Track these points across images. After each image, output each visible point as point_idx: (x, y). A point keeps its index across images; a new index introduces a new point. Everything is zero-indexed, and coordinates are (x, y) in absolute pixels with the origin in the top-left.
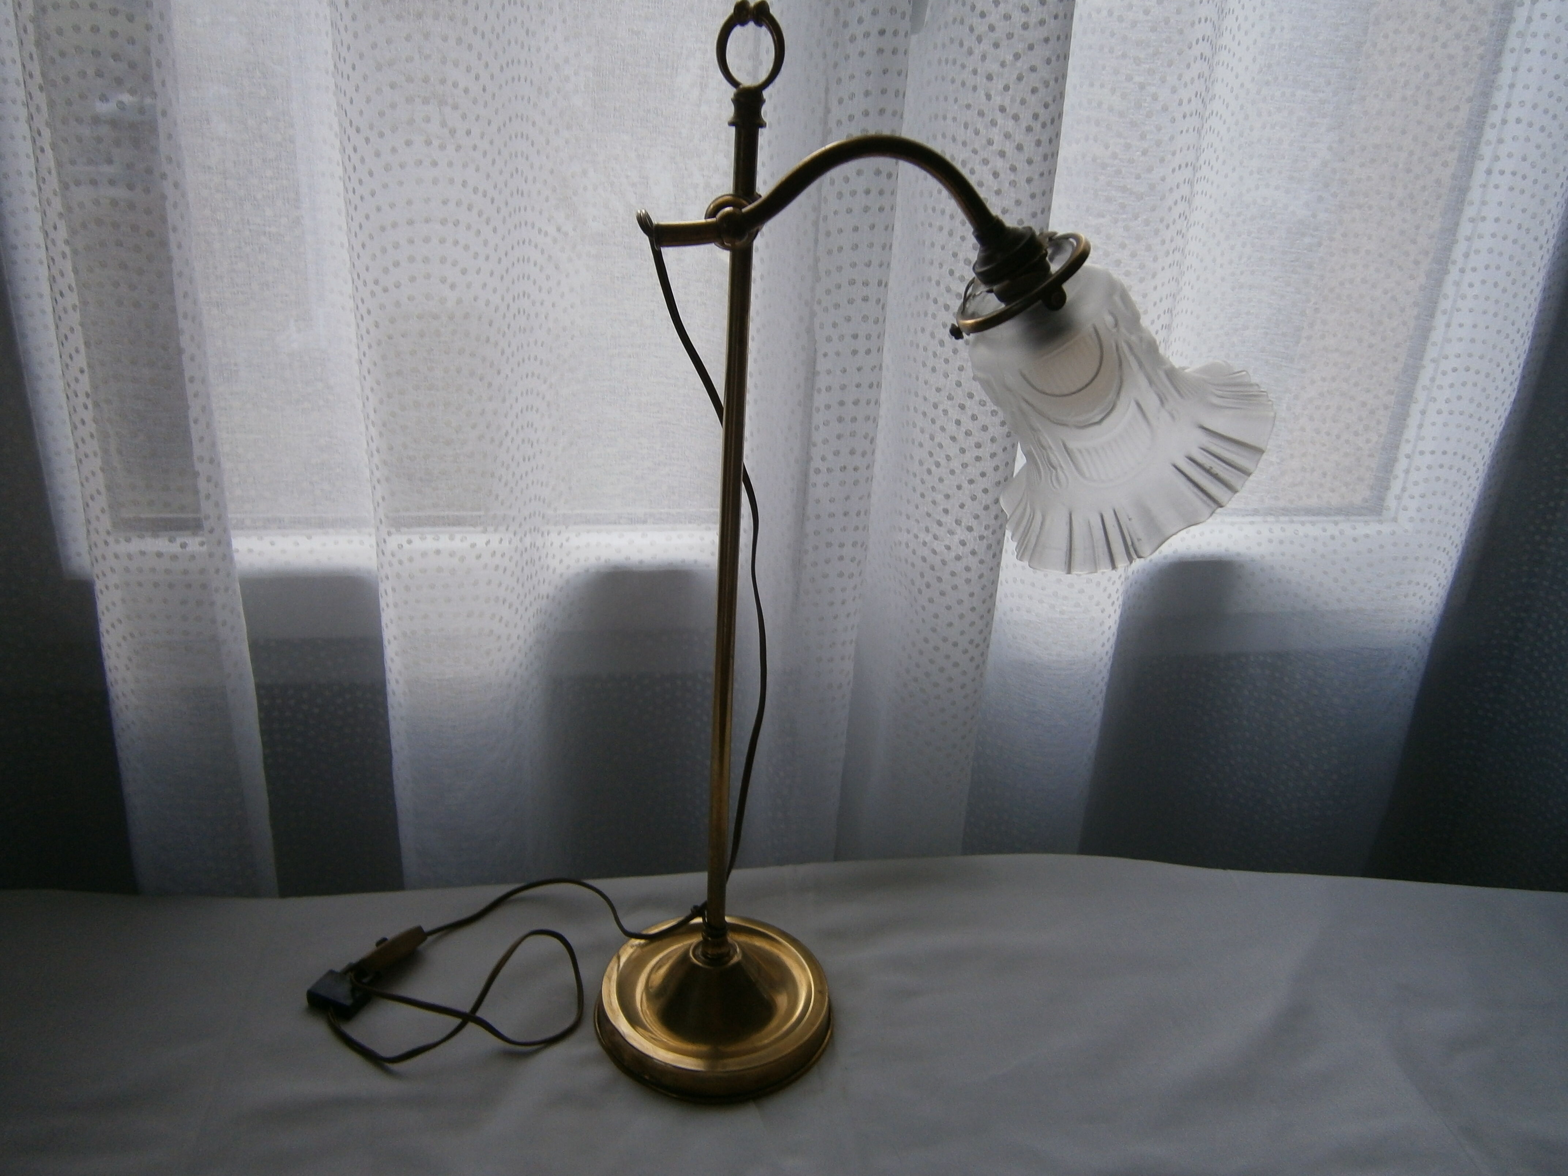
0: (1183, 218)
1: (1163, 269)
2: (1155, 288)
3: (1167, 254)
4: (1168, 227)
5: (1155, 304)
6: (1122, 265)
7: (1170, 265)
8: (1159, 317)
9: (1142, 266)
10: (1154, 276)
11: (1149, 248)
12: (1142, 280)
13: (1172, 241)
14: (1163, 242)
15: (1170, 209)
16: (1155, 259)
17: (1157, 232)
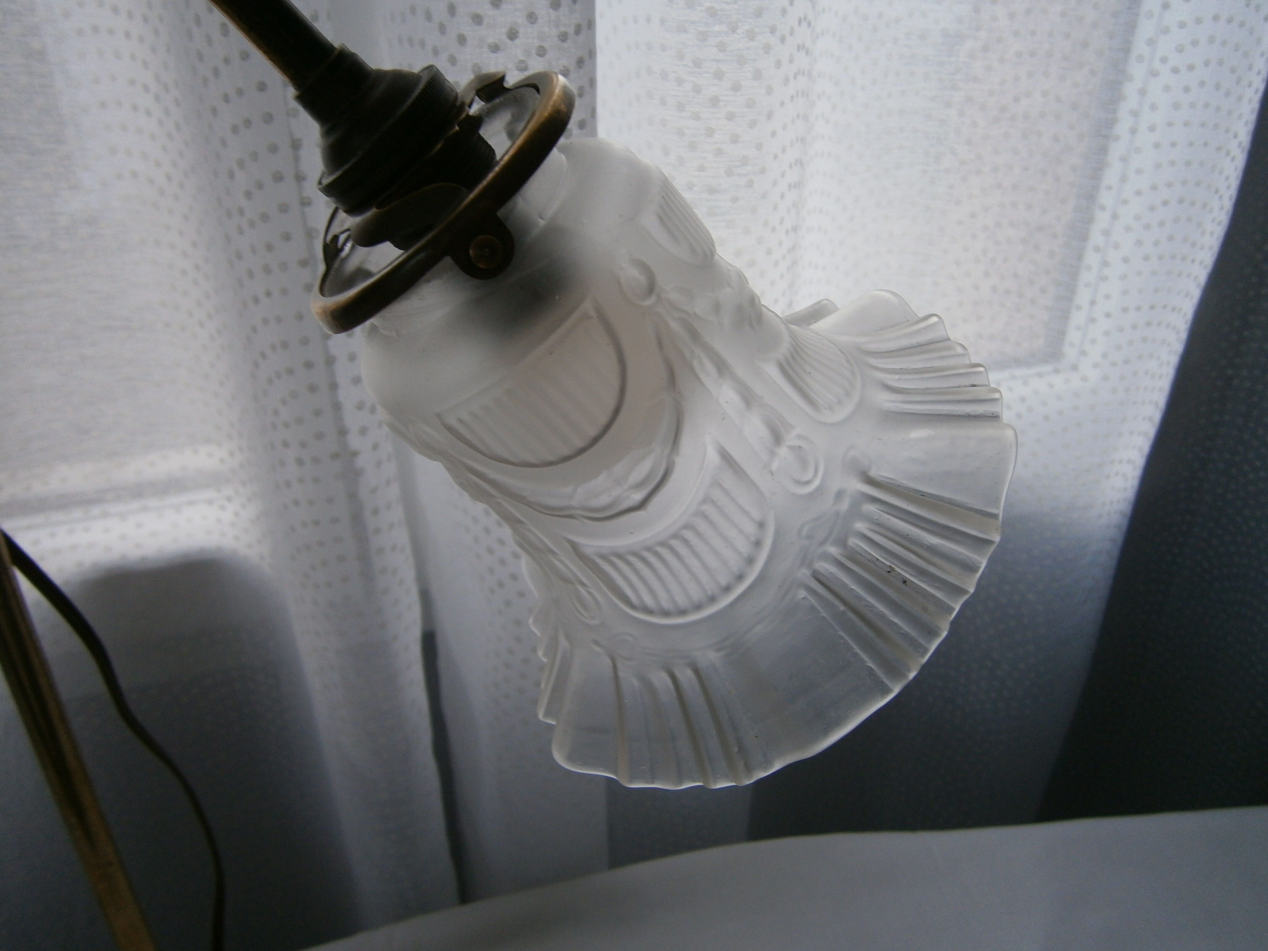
0: (804, 25)
1: (782, 104)
2: (774, 134)
3: (786, 81)
4: (783, 40)
5: (776, 157)
6: (721, 103)
7: (792, 97)
8: (783, 175)
9: (751, 104)
10: (770, 116)
11: (758, 75)
12: (753, 124)
13: (791, 61)
14: (778, 64)
15: (784, 12)
16: (769, 91)
17: (767, 48)
